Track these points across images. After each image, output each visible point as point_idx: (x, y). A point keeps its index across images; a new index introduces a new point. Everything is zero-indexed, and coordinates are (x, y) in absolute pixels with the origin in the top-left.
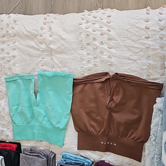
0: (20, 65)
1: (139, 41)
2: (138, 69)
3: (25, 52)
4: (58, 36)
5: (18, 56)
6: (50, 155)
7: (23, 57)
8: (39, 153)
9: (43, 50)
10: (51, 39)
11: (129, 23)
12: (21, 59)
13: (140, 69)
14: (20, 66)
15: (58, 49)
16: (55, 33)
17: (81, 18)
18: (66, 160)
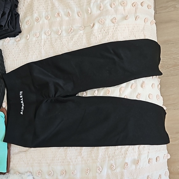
1: (107, 156)
2: (68, 158)
4: (113, 34)
9: (90, 12)
10: (108, 22)
13: (69, 161)
15: (93, 37)
16: (117, 28)
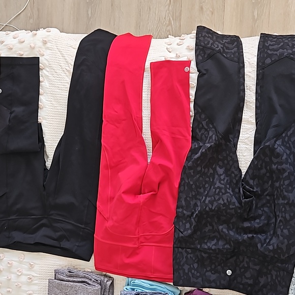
0: (51, 122)
3: (61, 101)
5: (47, 107)
6: (105, 281)
7: (57, 109)
8: (85, 277)
11: (249, 62)
12: (54, 113)
14: (51, 125)
17: (167, 49)
18: (134, 289)
